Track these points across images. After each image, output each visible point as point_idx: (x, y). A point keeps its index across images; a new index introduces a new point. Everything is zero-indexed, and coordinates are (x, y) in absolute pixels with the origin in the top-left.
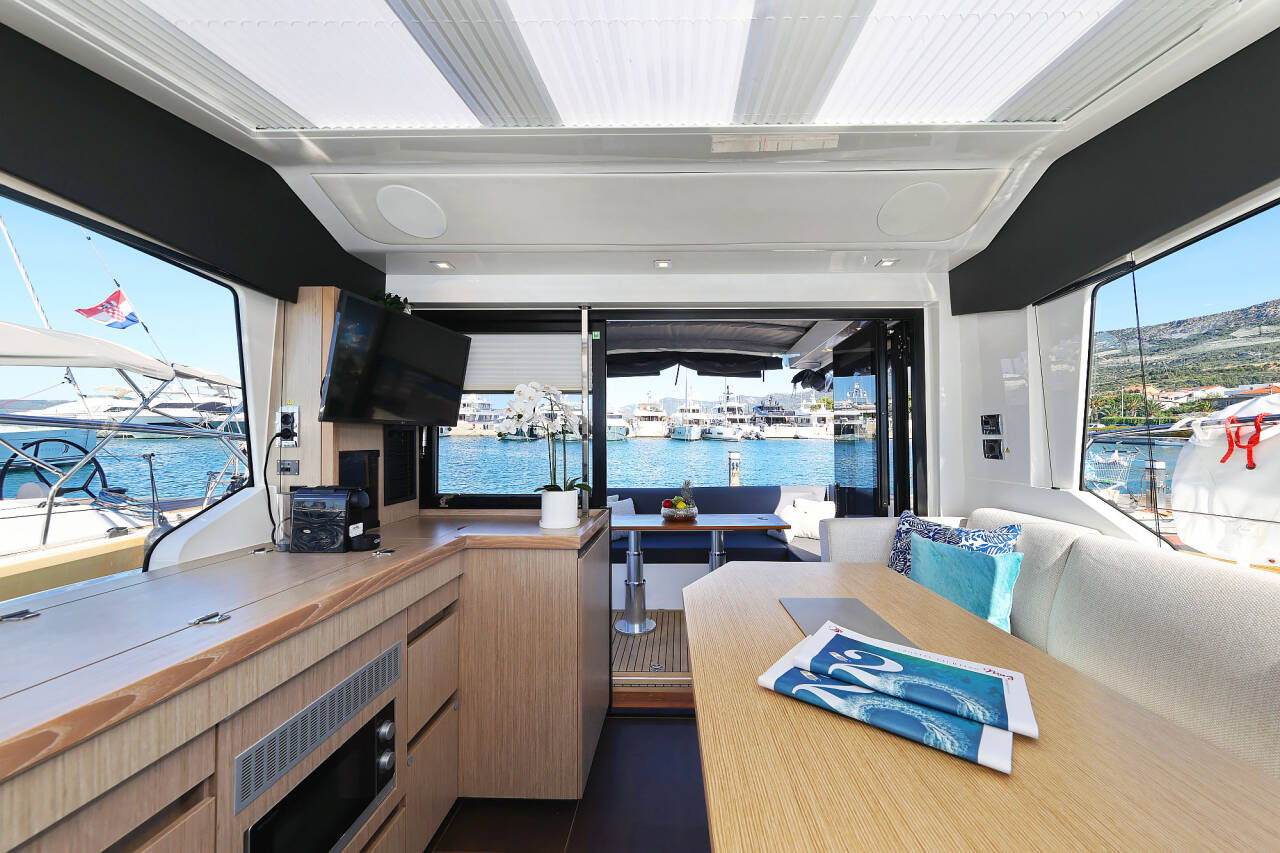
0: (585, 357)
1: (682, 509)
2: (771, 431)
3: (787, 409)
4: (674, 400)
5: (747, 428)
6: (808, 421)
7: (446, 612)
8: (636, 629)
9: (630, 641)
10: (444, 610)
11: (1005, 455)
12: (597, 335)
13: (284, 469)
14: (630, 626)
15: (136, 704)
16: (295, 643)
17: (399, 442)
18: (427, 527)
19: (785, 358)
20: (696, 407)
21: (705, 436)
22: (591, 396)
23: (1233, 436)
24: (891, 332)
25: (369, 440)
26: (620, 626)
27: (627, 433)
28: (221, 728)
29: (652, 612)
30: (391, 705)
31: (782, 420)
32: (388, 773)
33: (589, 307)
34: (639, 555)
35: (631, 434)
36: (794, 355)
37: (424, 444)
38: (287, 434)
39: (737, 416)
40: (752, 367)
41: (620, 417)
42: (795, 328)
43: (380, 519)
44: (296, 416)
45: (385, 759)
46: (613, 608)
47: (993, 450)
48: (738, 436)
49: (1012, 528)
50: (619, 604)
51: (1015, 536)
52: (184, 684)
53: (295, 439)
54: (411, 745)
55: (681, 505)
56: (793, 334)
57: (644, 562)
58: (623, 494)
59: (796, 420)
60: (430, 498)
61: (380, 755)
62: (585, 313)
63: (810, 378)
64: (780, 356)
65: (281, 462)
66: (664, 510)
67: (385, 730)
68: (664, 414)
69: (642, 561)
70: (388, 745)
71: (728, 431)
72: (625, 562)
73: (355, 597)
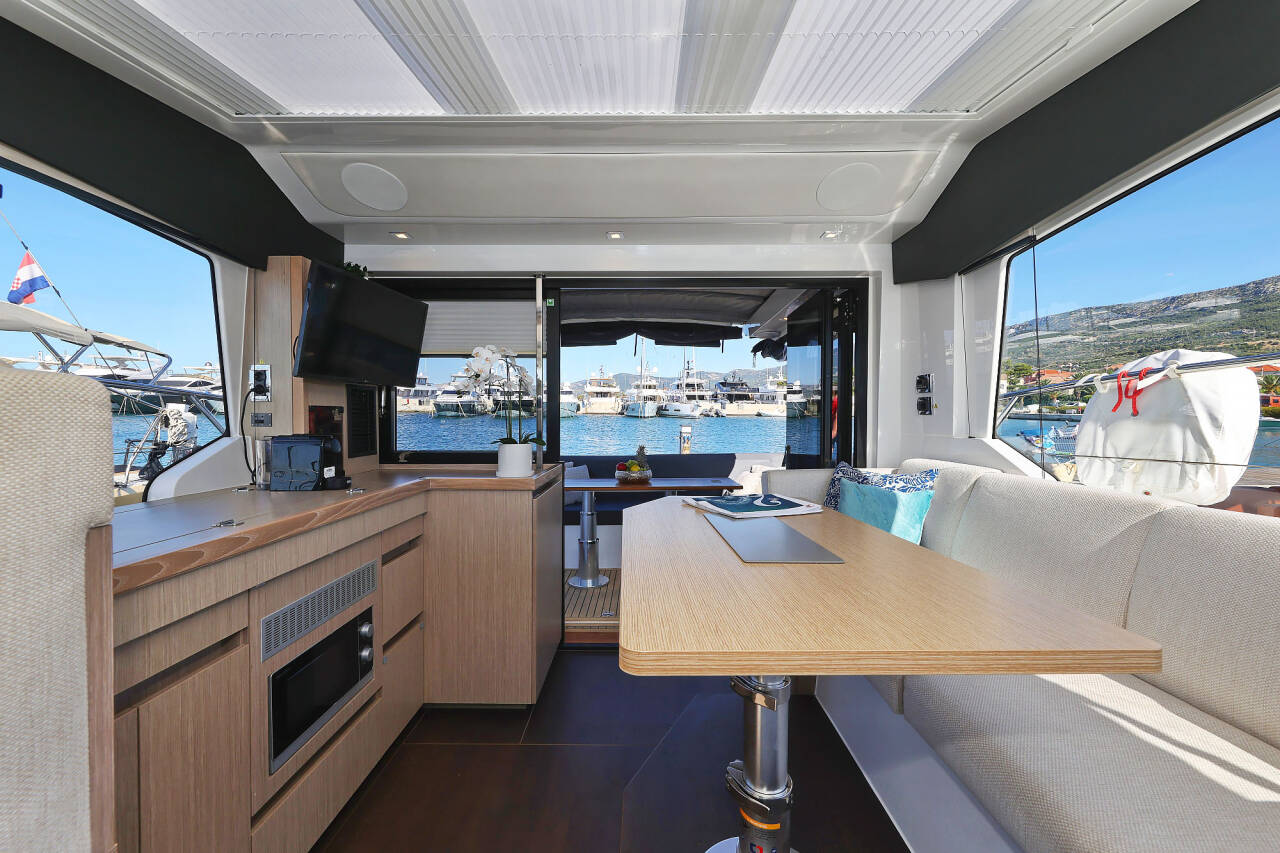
0: (540, 328)
1: (635, 473)
2: (732, 408)
3: (752, 385)
4: (628, 376)
5: (706, 405)
6: (774, 398)
7: (411, 545)
8: (589, 583)
9: (583, 594)
10: (410, 542)
11: (934, 411)
12: (551, 302)
13: (259, 421)
14: (583, 581)
15: (205, 559)
16: (301, 540)
17: (361, 403)
18: (387, 478)
19: (745, 328)
20: (654, 382)
21: (661, 412)
22: (545, 360)
23: (1123, 390)
24: (838, 300)
25: (335, 398)
26: (573, 581)
27: (578, 409)
28: (252, 592)
29: (606, 570)
30: (369, 611)
31: (745, 397)
32: (368, 665)
33: (544, 276)
34: (592, 514)
35: (582, 410)
36: (753, 325)
37: (383, 404)
38: (260, 389)
39: (697, 393)
40: (711, 337)
41: (570, 393)
42: (753, 297)
43: (345, 468)
44: (268, 374)
45: (365, 653)
46: (566, 567)
47: (925, 406)
48: (697, 413)
49: (931, 473)
50: (572, 562)
51: (932, 479)
52: (232, 553)
53: (268, 394)
54: (386, 647)
55: (636, 468)
56: (752, 303)
57: (598, 524)
58: (577, 461)
59: (761, 397)
60: (389, 455)
61: (361, 650)
62: (539, 282)
63: (770, 348)
64: (740, 326)
65: (255, 415)
66: (618, 473)
67: (365, 629)
68: (617, 390)
69: (595, 522)
70: (367, 642)
71: (686, 408)
72: (578, 524)
73: (344, 513)
